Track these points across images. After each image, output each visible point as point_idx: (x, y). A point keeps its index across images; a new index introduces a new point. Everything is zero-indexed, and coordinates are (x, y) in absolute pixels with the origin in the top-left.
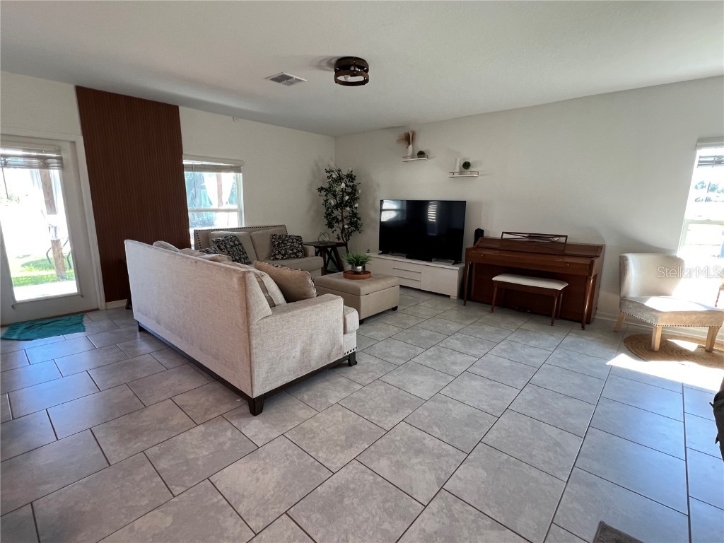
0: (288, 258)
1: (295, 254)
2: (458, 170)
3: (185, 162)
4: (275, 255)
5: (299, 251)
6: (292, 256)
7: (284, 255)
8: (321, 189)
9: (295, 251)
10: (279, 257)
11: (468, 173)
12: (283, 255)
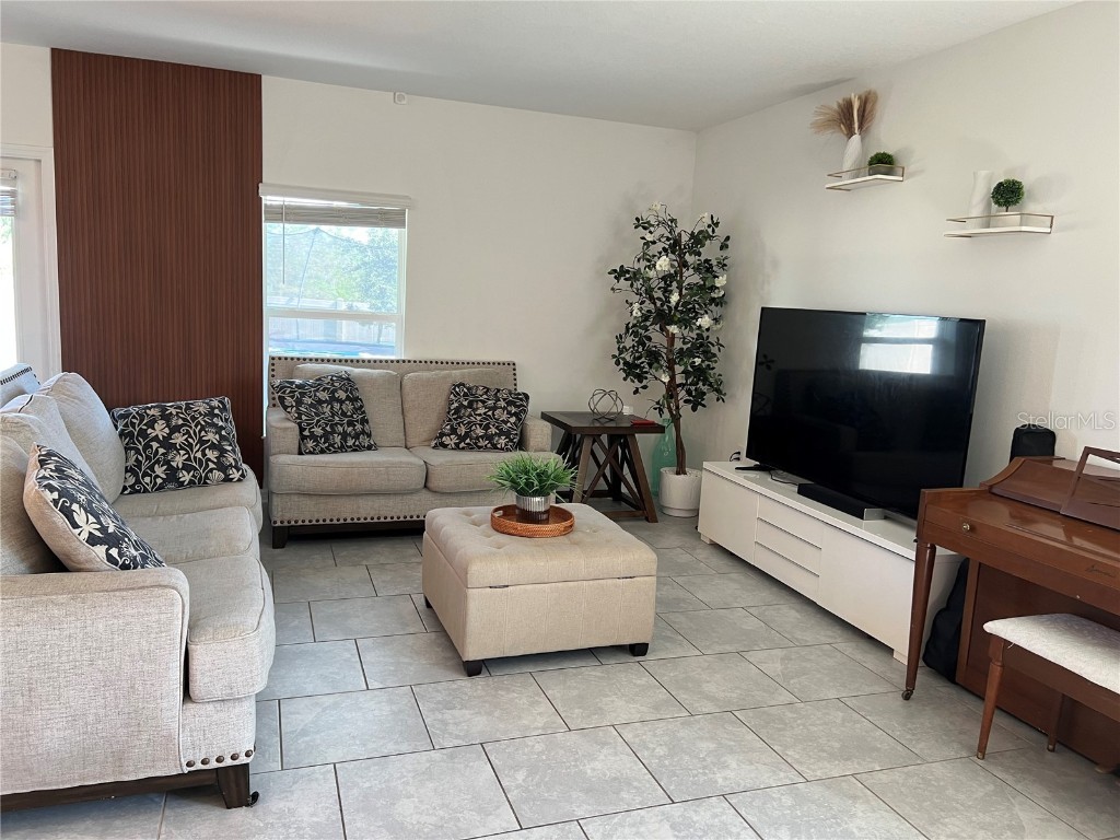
0: (470, 448)
1: (489, 438)
2: (977, 210)
3: (268, 200)
4: (442, 435)
5: (501, 433)
6: (482, 443)
7: (462, 439)
8: (620, 273)
9: (493, 430)
10: (450, 440)
11: (1010, 219)
12: (459, 437)
